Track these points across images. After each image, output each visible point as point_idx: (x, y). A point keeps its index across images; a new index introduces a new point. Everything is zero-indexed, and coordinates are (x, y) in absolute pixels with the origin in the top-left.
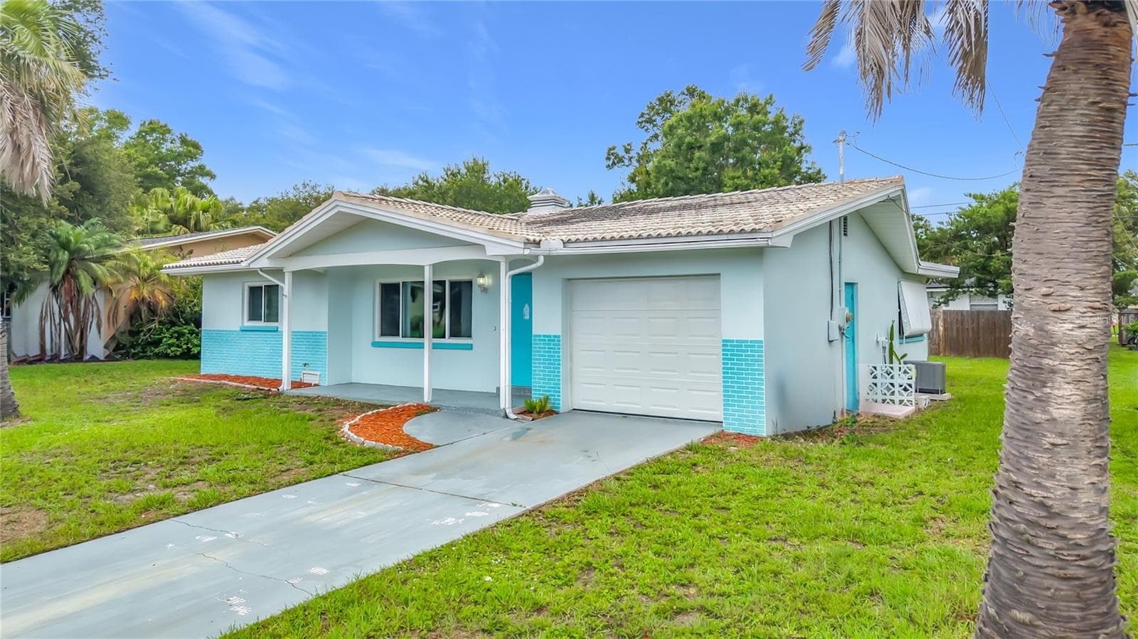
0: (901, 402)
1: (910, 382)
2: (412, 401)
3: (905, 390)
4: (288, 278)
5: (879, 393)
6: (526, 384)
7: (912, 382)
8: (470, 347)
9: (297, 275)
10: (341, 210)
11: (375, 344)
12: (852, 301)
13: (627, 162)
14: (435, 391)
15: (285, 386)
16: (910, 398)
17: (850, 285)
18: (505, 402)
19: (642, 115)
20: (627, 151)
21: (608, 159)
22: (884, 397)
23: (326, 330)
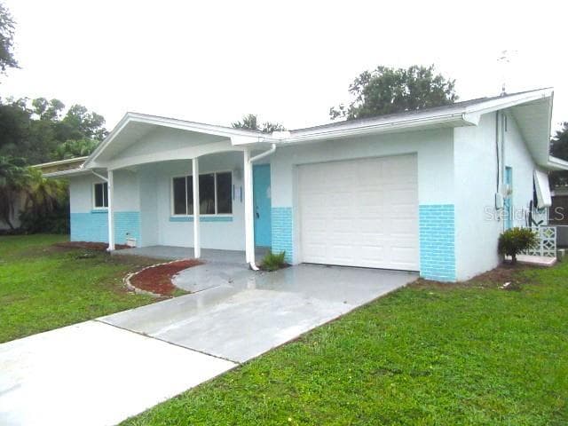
0: (545, 254)
1: (553, 239)
2: (186, 258)
3: (549, 245)
4: (110, 175)
5: (542, 248)
6: (267, 245)
7: (555, 239)
8: (231, 219)
9: (117, 173)
10: (133, 119)
11: (172, 219)
12: (509, 180)
13: (342, 114)
14: (203, 251)
15: (111, 248)
16: (552, 251)
17: (508, 168)
18: (250, 258)
19: (351, 86)
20: (341, 108)
21: (331, 114)
22: (546, 251)
23: (138, 210)
